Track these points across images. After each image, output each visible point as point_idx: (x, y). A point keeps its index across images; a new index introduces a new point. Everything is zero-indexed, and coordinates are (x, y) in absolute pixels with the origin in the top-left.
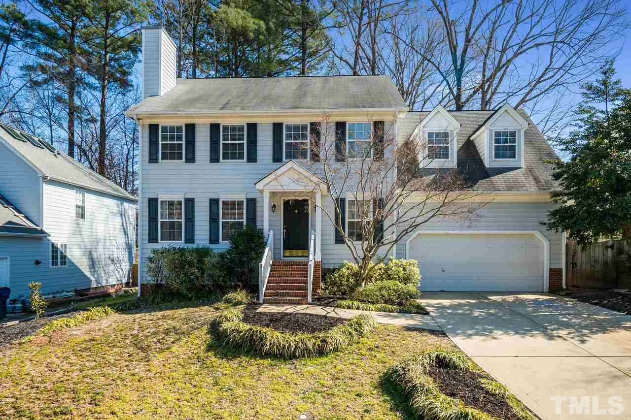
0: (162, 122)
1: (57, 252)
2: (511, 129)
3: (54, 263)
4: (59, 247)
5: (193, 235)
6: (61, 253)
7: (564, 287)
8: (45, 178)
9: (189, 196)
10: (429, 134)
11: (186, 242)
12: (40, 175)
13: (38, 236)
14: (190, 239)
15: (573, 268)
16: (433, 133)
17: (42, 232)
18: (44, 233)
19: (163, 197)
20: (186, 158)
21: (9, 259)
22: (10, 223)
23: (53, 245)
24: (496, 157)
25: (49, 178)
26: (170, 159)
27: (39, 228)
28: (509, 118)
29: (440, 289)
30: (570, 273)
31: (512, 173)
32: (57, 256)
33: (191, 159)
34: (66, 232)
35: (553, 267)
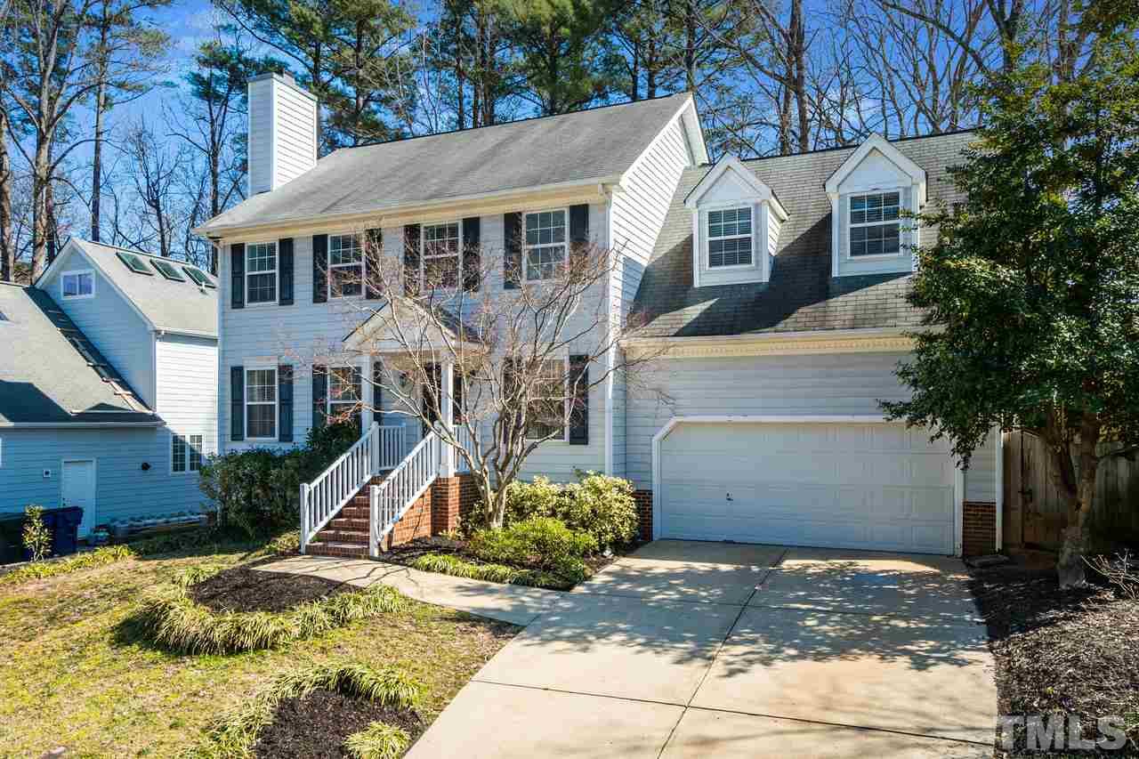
0: (250, 240)
1: (183, 449)
2: (887, 188)
3: (179, 466)
4: (188, 439)
5: (290, 428)
6: (192, 450)
7: (998, 545)
8: (158, 332)
9: (284, 361)
10: (711, 214)
11: (280, 440)
12: (150, 328)
13: (147, 424)
14: (286, 436)
15: (1025, 502)
16: (718, 213)
17: (154, 418)
18: (159, 419)
19: (250, 365)
20: (281, 299)
21: (94, 463)
22: (102, 406)
23: (176, 438)
24: (853, 253)
25: (163, 333)
26: (261, 301)
27: (150, 412)
28: (883, 163)
29: (725, 538)
30: (1017, 516)
31: (882, 286)
32: (183, 457)
33: (287, 299)
34: (201, 415)
35: (973, 498)
